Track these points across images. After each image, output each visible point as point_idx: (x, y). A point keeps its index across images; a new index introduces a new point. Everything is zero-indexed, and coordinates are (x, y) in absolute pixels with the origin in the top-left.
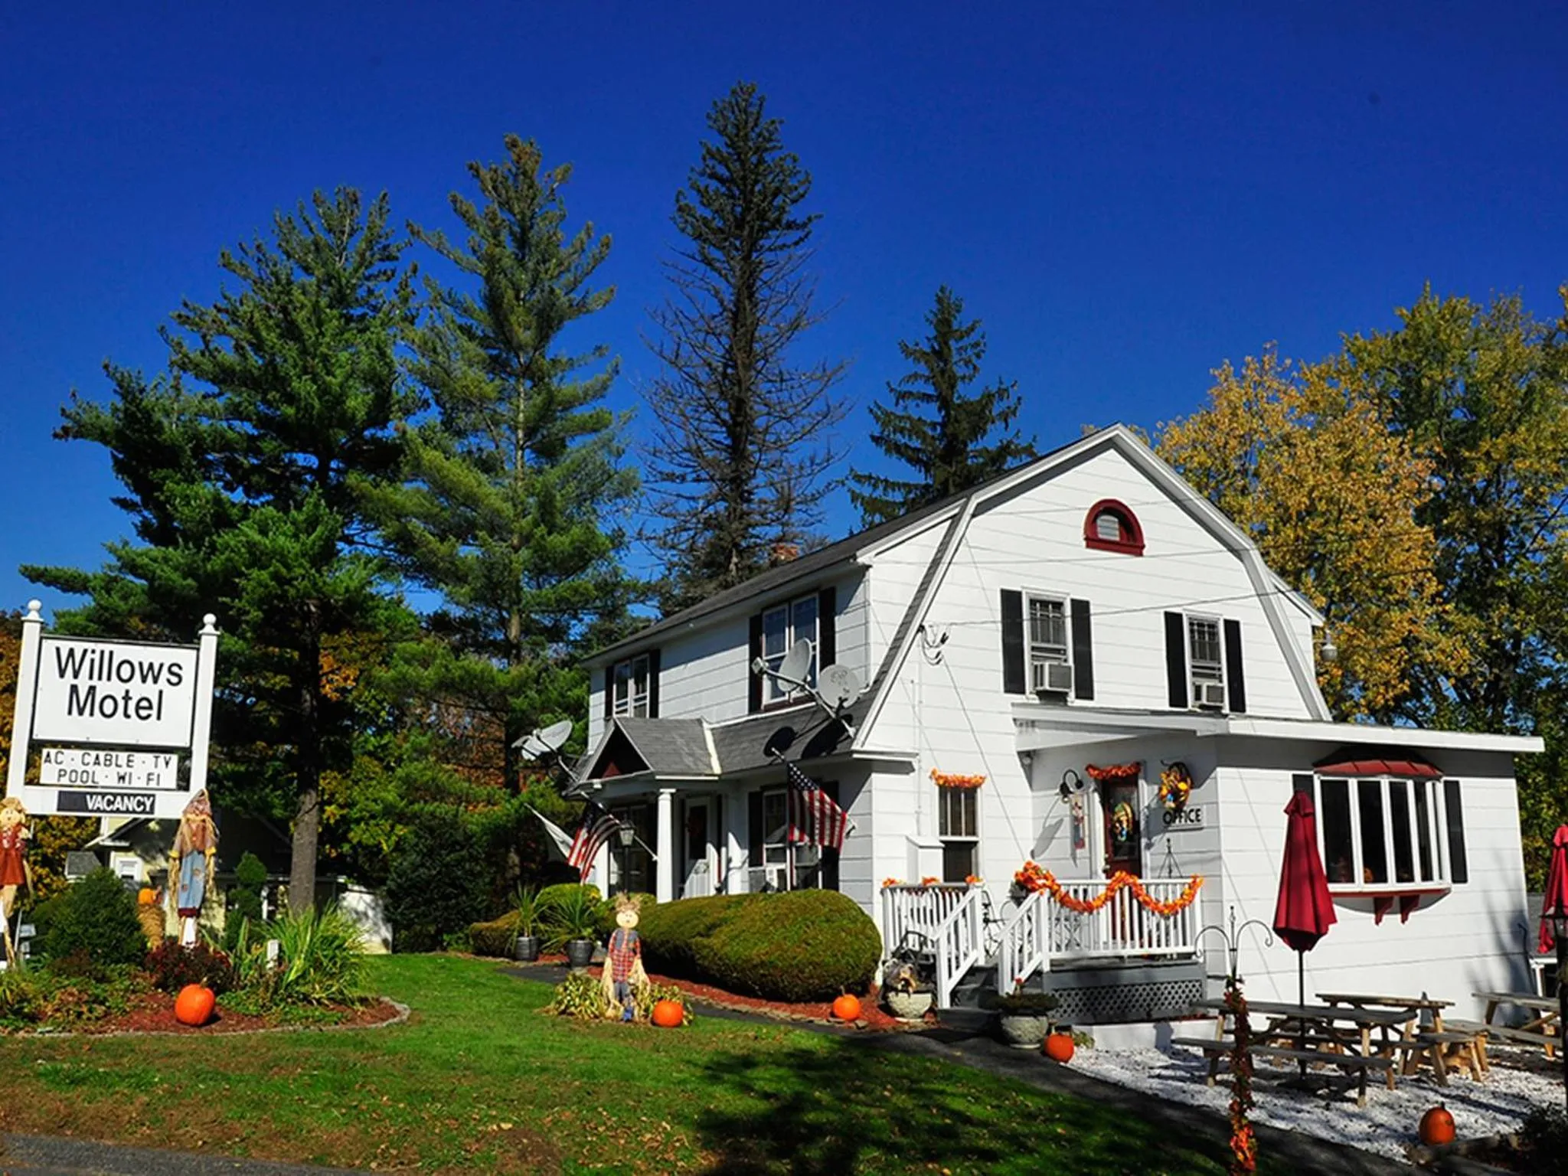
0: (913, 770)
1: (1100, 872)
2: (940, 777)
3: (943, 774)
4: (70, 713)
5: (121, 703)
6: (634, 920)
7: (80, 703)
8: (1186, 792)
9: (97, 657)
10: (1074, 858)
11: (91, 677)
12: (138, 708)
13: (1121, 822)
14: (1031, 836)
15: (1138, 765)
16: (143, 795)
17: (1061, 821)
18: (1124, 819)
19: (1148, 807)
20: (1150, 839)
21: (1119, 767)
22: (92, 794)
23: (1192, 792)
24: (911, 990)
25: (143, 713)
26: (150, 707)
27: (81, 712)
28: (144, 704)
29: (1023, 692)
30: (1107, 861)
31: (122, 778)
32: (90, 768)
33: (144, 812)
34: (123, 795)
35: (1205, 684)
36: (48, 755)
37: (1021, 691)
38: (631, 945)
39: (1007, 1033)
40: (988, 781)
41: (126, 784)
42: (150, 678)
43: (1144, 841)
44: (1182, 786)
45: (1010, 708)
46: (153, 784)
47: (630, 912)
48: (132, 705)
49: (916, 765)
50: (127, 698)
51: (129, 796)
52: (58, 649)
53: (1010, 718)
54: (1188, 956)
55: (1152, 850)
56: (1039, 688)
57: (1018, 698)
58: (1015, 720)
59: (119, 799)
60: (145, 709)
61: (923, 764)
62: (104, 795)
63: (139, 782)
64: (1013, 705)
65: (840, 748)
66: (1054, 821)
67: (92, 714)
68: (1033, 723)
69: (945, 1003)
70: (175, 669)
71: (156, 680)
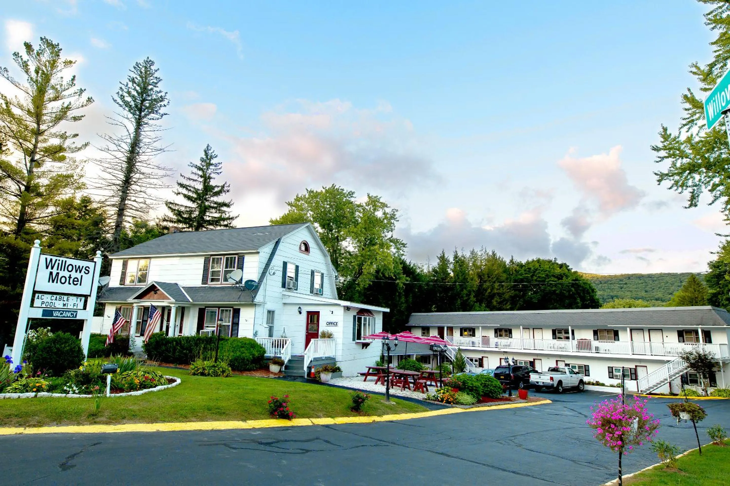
1: (305, 335)
4: (49, 281)
5: (68, 279)
7: (52, 278)
9: (60, 262)
11: (58, 269)
12: (74, 281)
16: (73, 311)
22: (55, 311)
25: (75, 283)
26: (78, 281)
27: (53, 281)
28: (76, 280)
31: (64, 305)
32: (53, 301)
33: (73, 317)
34: (66, 311)
36: (38, 296)
40: (276, 310)
41: (66, 307)
42: (78, 271)
46: (75, 307)
48: (72, 280)
49: (264, 306)
50: (70, 277)
51: (68, 311)
52: (46, 259)
59: (65, 312)
60: (76, 282)
62: (59, 311)
63: (70, 307)
67: (57, 282)
68: (289, 296)
69: (283, 369)
70: (87, 268)
71: (80, 272)
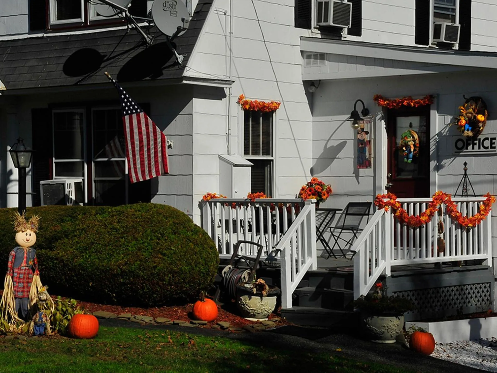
0: (225, 96)
1: (384, 188)
2: (246, 103)
3: (249, 100)
6: (33, 239)
8: (484, 123)
10: (357, 176)
13: (408, 147)
14: (311, 155)
15: (431, 98)
17: (344, 143)
18: (411, 143)
19: (439, 134)
20: (439, 161)
21: (410, 99)
23: (489, 123)
24: (264, 293)
29: (309, 27)
30: (389, 179)
35: (445, 24)
37: (308, 26)
38: (31, 263)
39: (371, 330)
40: (281, 107)
43: (433, 164)
44: (481, 117)
45: (298, 42)
47: (29, 232)
49: (227, 91)
53: (298, 49)
54: (480, 262)
55: (441, 171)
56: (323, 24)
57: (306, 33)
58: (302, 52)
61: (232, 91)
64: (301, 38)
65: (167, 74)
66: (335, 143)
68: (322, 56)
69: (288, 304)
